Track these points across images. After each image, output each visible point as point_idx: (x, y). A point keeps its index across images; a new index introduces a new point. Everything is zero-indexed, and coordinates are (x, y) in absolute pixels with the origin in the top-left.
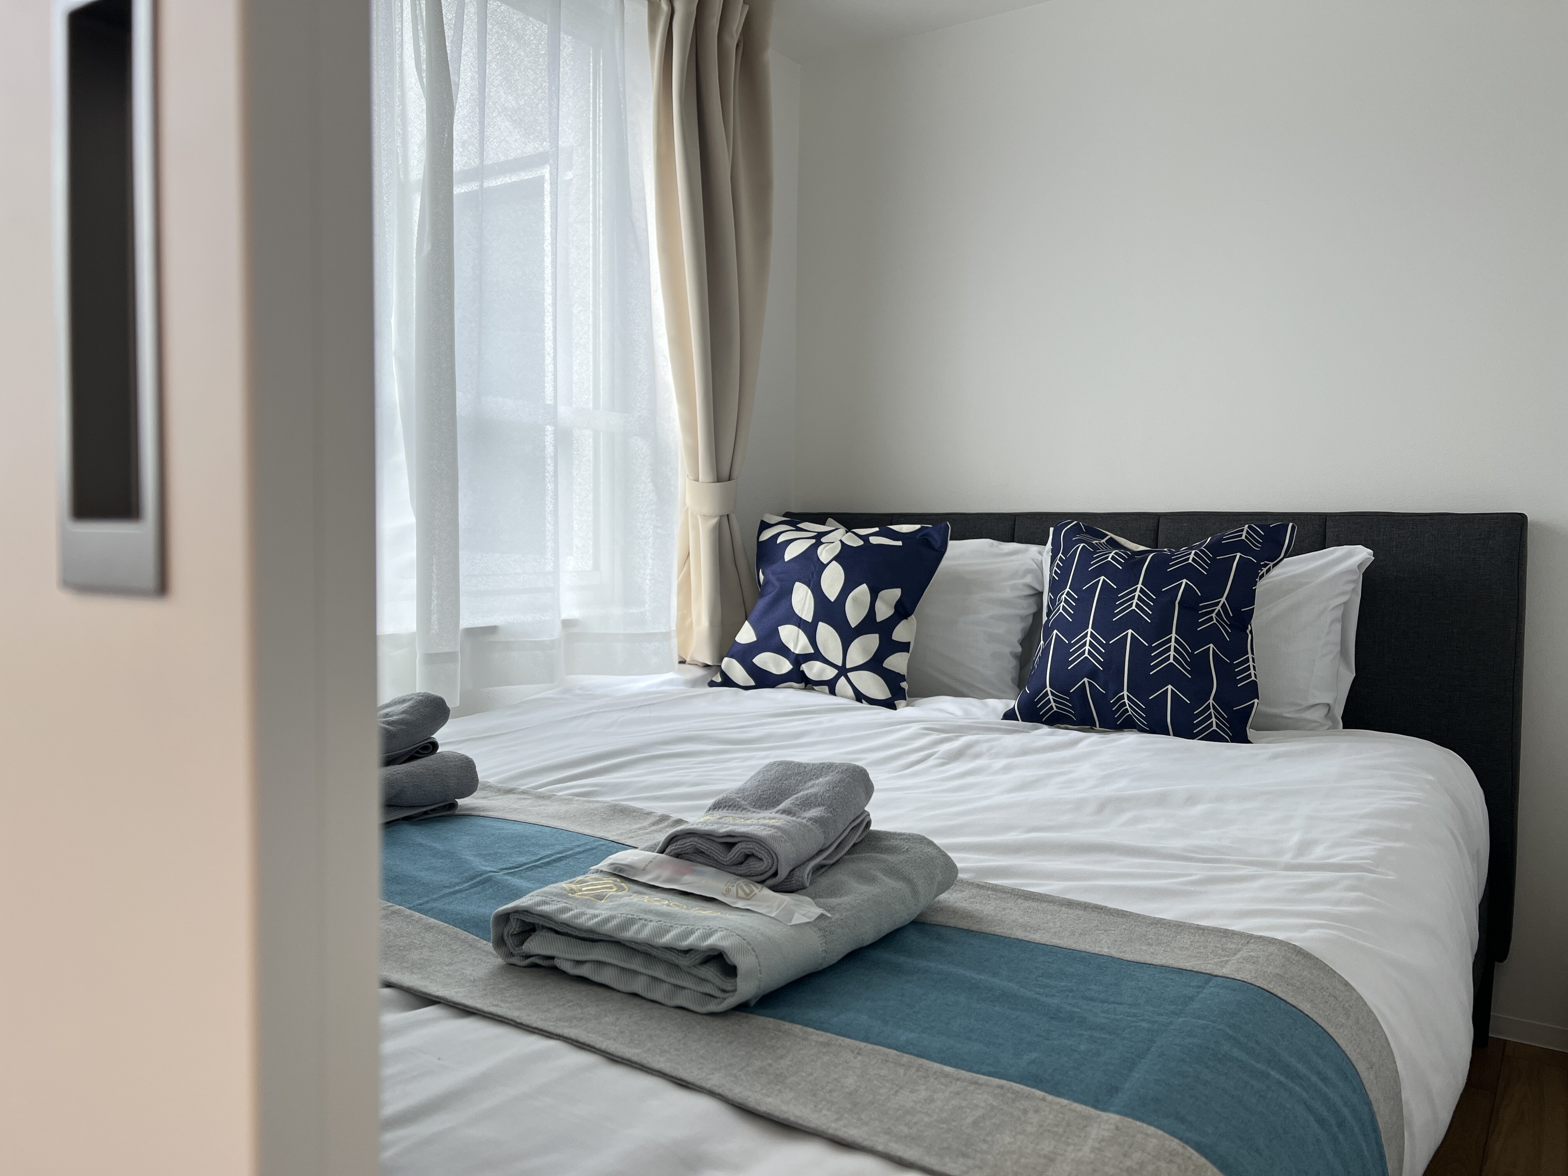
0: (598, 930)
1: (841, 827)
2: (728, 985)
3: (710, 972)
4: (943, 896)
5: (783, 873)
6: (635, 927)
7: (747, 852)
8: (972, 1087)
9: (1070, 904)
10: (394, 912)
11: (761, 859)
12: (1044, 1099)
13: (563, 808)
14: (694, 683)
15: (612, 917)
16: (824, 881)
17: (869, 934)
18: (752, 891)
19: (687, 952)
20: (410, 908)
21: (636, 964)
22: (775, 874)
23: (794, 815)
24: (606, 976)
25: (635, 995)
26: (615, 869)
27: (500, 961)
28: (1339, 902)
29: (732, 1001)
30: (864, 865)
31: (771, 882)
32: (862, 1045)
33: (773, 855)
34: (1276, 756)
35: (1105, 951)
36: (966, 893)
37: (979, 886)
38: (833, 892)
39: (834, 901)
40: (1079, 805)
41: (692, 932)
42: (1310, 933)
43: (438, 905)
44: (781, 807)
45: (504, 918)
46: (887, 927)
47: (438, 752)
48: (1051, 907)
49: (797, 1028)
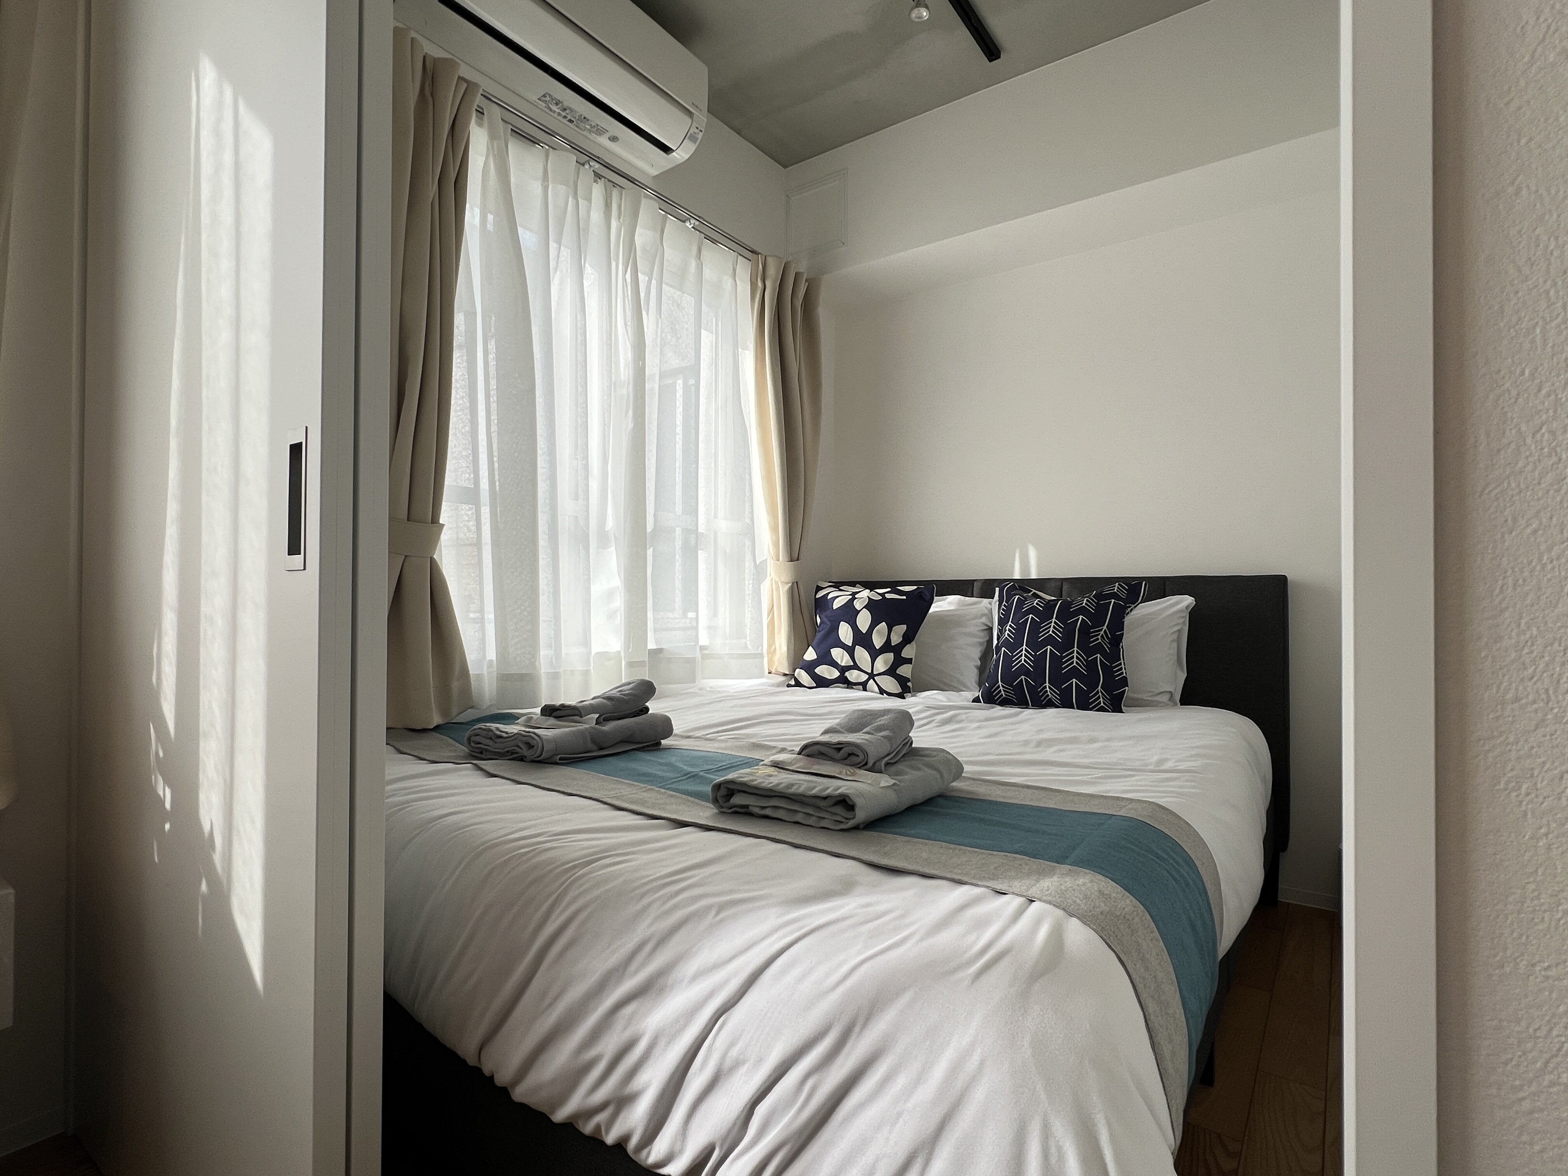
0: (774, 789)
1: (899, 742)
2: (849, 815)
3: (839, 810)
4: (955, 783)
5: (870, 764)
6: (795, 787)
7: (850, 752)
8: (990, 856)
9: (1028, 787)
10: (649, 789)
11: (858, 756)
12: (1029, 860)
13: (723, 745)
14: (779, 685)
15: (782, 783)
16: (893, 769)
17: (920, 795)
18: (855, 771)
19: (825, 798)
20: (658, 787)
21: (796, 807)
22: (866, 764)
23: (872, 734)
24: (779, 814)
25: (797, 823)
26: (775, 763)
27: (716, 811)
28: (1180, 787)
29: (851, 823)
30: (913, 763)
31: (865, 767)
32: (927, 841)
33: (866, 754)
34: (1140, 720)
35: (1051, 806)
36: (967, 783)
37: (974, 779)
38: (898, 773)
39: (899, 778)
40: (1026, 743)
41: (828, 788)
42: (1166, 799)
43: (673, 786)
44: (864, 731)
45: (718, 787)
46: (928, 795)
47: (649, 712)
48: (1017, 789)
49: (890, 836)
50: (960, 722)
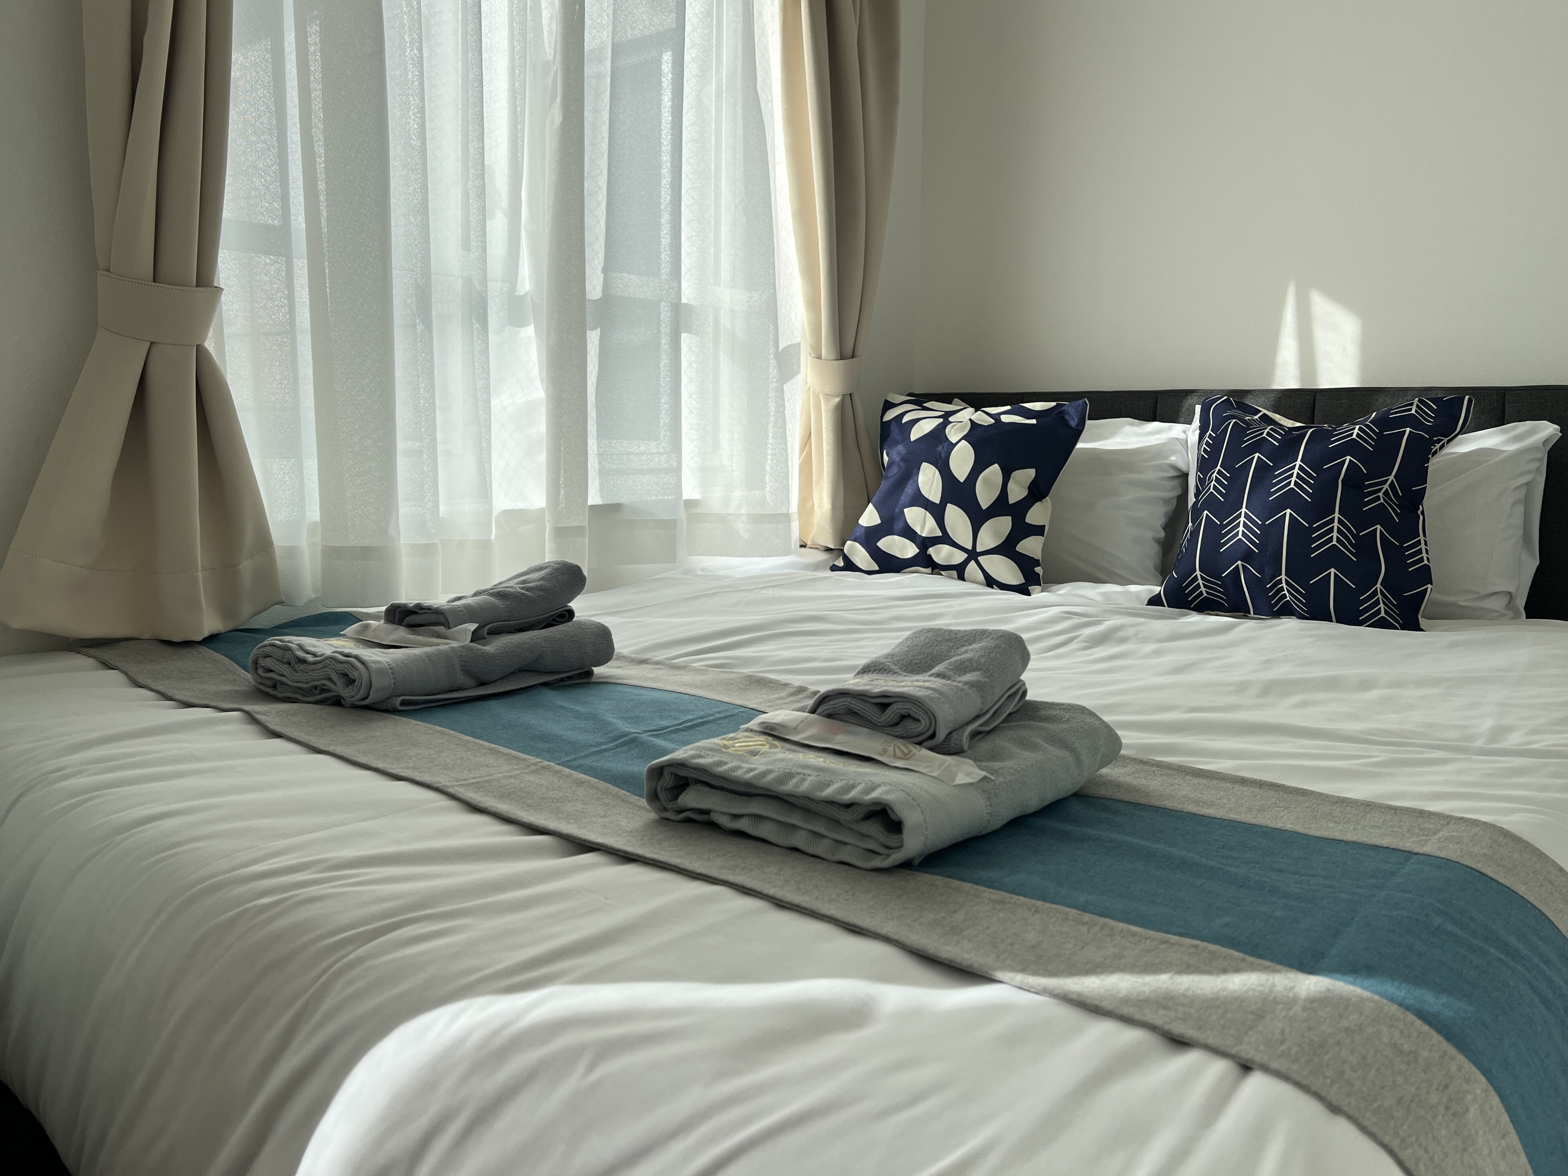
0: (756, 783)
1: (998, 692)
2: (892, 841)
3: (873, 828)
4: (1105, 771)
5: (941, 735)
6: (794, 781)
7: (903, 712)
8: (1163, 946)
9: (1244, 781)
10: (543, 768)
11: (918, 720)
12: (1243, 960)
13: (699, 678)
14: (817, 567)
15: (770, 771)
16: (984, 746)
17: (1033, 800)
18: (910, 751)
19: (849, 806)
20: (559, 764)
21: (795, 819)
22: (933, 736)
23: (949, 679)
24: (764, 830)
25: (795, 850)
26: (766, 728)
27: (653, 816)
28: (1544, 788)
29: (896, 857)
30: (1024, 733)
31: (930, 743)
32: (1040, 903)
33: (932, 717)
34: (1453, 645)
35: (1289, 826)
36: (1129, 769)
37: (1142, 762)
38: (994, 756)
39: (997, 765)
40: (1242, 687)
41: (853, 787)
42: (1514, 817)
43: (587, 762)
44: (934, 671)
45: (658, 772)
46: (1051, 796)
47: (574, 620)
48: (1221, 783)
49: (967, 886)
50: (1123, 640)
